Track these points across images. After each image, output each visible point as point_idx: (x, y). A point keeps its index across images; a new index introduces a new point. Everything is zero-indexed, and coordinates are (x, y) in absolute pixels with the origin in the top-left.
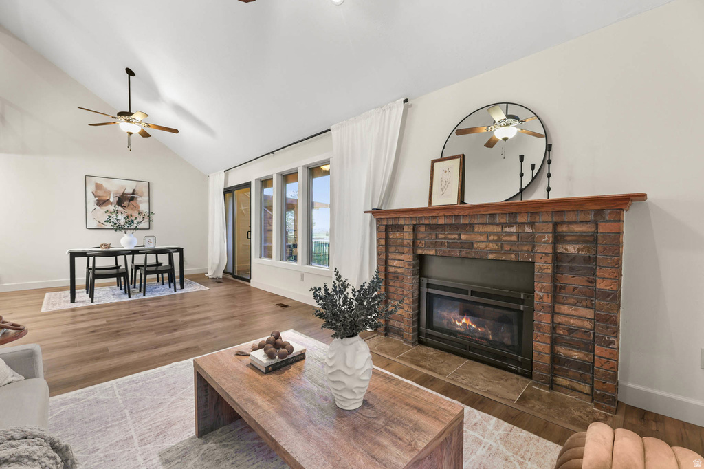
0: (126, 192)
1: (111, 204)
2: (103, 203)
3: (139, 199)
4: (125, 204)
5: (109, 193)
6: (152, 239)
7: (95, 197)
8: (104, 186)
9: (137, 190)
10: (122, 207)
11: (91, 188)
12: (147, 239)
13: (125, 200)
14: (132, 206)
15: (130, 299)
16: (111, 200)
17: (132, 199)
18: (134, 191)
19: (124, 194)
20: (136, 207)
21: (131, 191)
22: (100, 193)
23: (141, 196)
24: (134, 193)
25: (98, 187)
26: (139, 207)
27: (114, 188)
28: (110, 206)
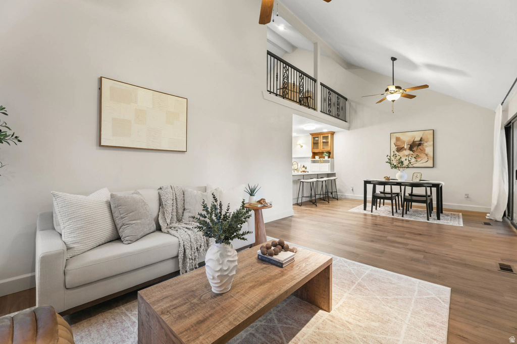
0: (416, 140)
1: (405, 150)
2: (400, 150)
3: (425, 144)
4: (415, 149)
5: (404, 142)
6: (419, 175)
7: (396, 146)
8: (401, 138)
9: (423, 137)
10: (412, 151)
11: (394, 141)
12: (415, 175)
13: (415, 146)
14: (419, 150)
15: (393, 217)
16: (405, 147)
17: (420, 145)
18: (421, 138)
19: (414, 142)
20: (423, 151)
21: (419, 139)
22: (399, 143)
23: (426, 142)
24: (421, 140)
25: (398, 139)
26: (425, 150)
27: (407, 138)
28: (404, 151)
